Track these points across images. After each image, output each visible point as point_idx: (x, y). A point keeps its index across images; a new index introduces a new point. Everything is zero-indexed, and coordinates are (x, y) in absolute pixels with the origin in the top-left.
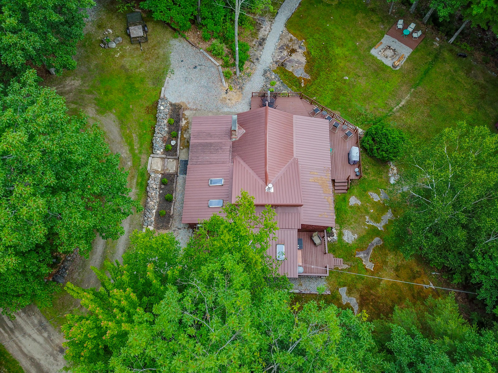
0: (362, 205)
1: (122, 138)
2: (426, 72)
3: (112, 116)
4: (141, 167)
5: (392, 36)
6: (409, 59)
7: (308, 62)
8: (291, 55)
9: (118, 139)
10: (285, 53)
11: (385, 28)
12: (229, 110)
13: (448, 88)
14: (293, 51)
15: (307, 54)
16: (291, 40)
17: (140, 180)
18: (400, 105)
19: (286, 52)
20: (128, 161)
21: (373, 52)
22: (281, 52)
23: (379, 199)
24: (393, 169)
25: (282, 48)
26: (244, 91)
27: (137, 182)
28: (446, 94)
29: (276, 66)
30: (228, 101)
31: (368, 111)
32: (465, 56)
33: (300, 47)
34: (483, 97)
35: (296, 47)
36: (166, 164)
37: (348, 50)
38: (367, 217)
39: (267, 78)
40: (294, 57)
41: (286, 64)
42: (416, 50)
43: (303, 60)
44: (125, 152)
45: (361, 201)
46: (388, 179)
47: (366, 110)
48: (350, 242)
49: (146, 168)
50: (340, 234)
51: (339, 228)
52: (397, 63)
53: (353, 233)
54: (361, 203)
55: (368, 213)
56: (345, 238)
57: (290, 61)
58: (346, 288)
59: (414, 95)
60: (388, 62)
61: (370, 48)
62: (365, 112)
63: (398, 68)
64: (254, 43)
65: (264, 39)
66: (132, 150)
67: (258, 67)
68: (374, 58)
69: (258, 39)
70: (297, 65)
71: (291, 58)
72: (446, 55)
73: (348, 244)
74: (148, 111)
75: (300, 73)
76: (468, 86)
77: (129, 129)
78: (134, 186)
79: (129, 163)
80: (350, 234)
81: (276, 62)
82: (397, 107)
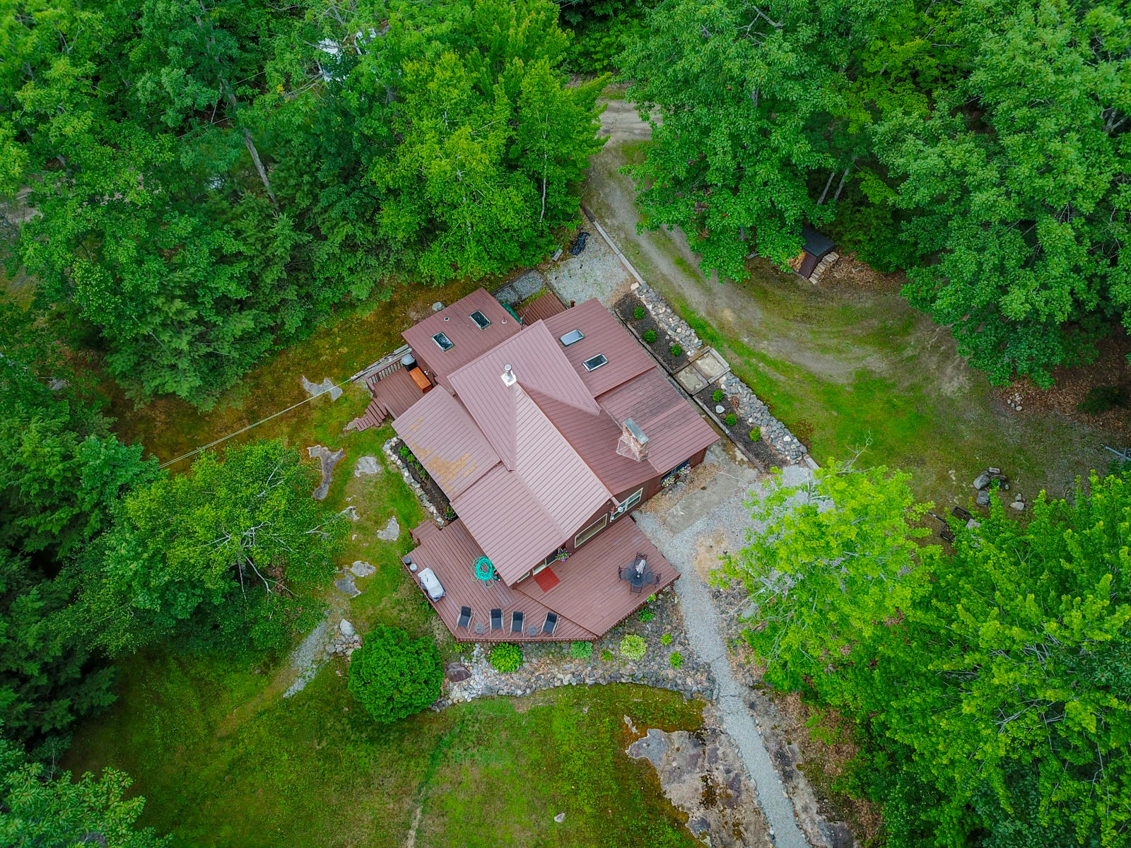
0: (375, 534)
1: (793, 363)
3: (842, 381)
4: (726, 345)
7: (660, 796)
8: (705, 779)
9: (796, 357)
10: (719, 776)
12: (695, 529)
14: (709, 798)
15: (677, 818)
17: (708, 330)
18: (412, 833)
19: (720, 780)
20: (750, 341)
22: (728, 771)
23: (352, 570)
25: (734, 783)
26: (707, 596)
27: (709, 325)
30: (711, 542)
31: (467, 764)
33: (704, 822)
35: (713, 817)
36: (700, 376)
38: (356, 518)
40: (696, 783)
41: (695, 746)
43: (673, 794)
44: (767, 348)
45: (380, 541)
47: (473, 762)
48: (362, 460)
49: (718, 350)
50: (382, 460)
51: (390, 468)
53: (364, 475)
54: (379, 536)
55: (360, 527)
56: (372, 460)
57: (693, 761)
58: (334, 398)
62: (473, 755)
64: (795, 746)
65: (787, 777)
66: (763, 358)
67: (733, 685)
69: (798, 766)
70: (674, 764)
71: (697, 775)
73: (364, 455)
74: (804, 425)
75: (654, 748)
77: (799, 381)
78: (708, 319)
79: (746, 340)
80: (367, 471)
81: (715, 732)
82: (415, 824)
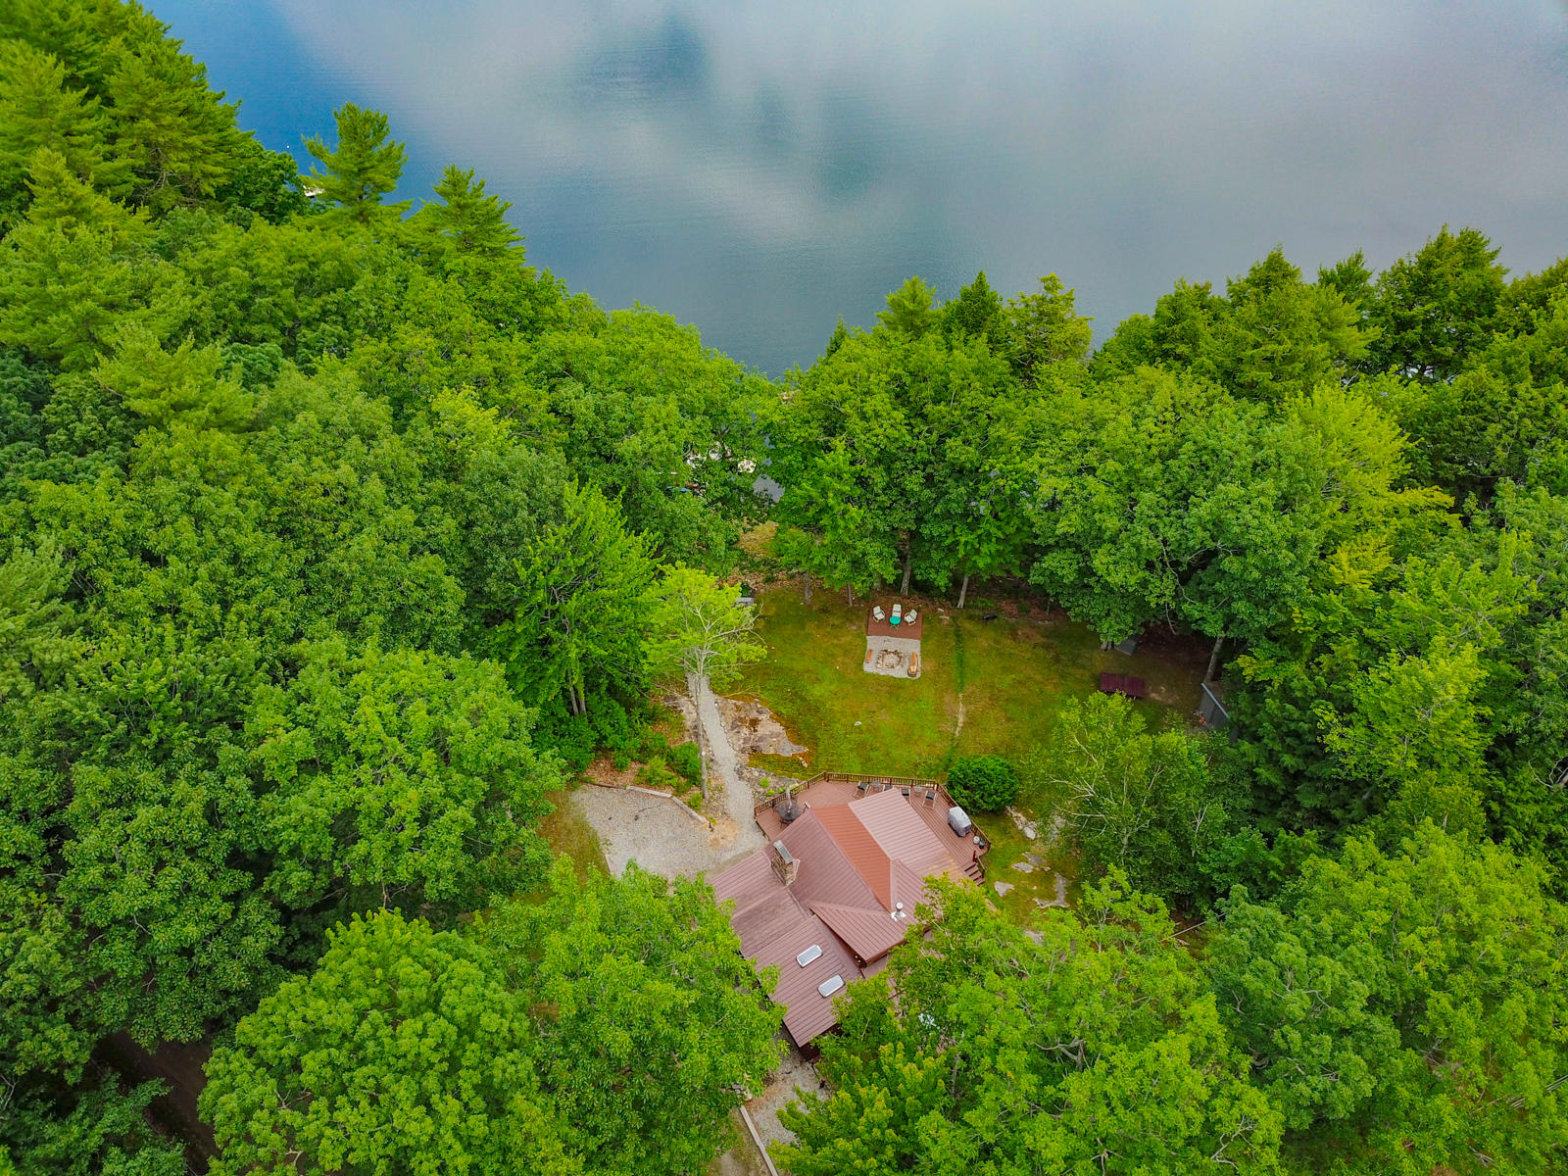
0: (1016, 887)
2: (961, 662)
5: (878, 634)
6: (925, 654)
7: (788, 728)
8: (755, 731)
10: (745, 731)
11: (860, 627)
12: (733, 853)
13: (1006, 670)
14: (754, 723)
15: (778, 717)
16: (738, 708)
18: (960, 724)
19: (744, 729)
21: (868, 668)
22: (738, 733)
23: (1032, 867)
24: (1019, 818)
25: (734, 727)
26: (733, 816)
28: (1009, 678)
29: (745, 757)
30: (722, 842)
31: (924, 755)
32: (994, 617)
33: (760, 713)
34: (1057, 660)
35: (754, 715)
37: (831, 683)
38: (1037, 899)
39: (749, 780)
40: (761, 730)
41: (758, 746)
42: (924, 639)
43: (778, 728)
45: (1011, 883)
46: (1022, 833)
47: (920, 755)
52: (913, 669)
54: (1012, 886)
55: (1032, 894)
57: (761, 739)
59: (967, 701)
60: (900, 673)
61: (860, 665)
62: (920, 759)
63: (919, 675)
64: (688, 739)
65: (698, 727)
67: (724, 771)
68: (876, 677)
69: (688, 730)
70: (775, 739)
71: (759, 734)
72: (968, 625)
75: (788, 749)
76: (1028, 655)
81: (743, 751)
82: (959, 729)
